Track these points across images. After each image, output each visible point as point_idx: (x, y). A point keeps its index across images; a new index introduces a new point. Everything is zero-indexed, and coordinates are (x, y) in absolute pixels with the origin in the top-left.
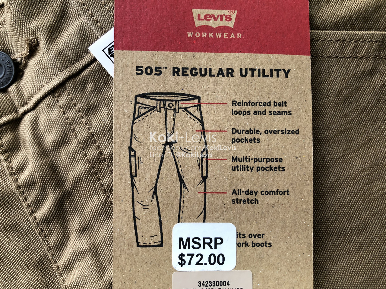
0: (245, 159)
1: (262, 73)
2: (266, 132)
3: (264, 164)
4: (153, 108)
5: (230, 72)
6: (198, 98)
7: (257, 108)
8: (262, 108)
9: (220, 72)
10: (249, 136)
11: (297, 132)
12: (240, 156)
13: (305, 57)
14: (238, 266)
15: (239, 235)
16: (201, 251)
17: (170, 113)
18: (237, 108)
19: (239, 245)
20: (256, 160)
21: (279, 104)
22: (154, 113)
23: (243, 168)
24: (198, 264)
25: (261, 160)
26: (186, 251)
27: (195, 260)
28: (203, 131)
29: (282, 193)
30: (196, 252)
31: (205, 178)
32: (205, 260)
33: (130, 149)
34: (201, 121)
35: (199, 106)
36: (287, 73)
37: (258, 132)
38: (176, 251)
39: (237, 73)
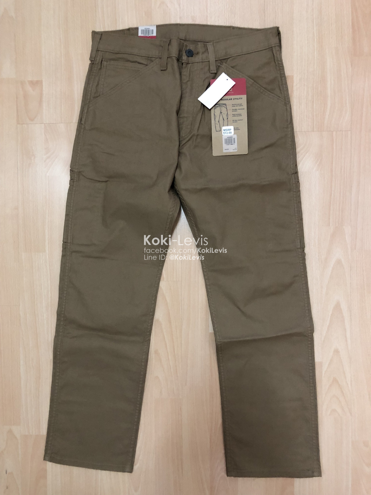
0: (235, 114)
1: (237, 99)
2: (239, 109)
3: (238, 115)
4: (218, 107)
5: (231, 99)
6: (226, 104)
7: (237, 105)
8: (238, 105)
9: (230, 99)
10: (235, 110)
11: (244, 109)
12: (234, 114)
13: (245, 95)
14: (234, 134)
15: (234, 128)
16: (227, 131)
17: (221, 107)
18: (233, 105)
19: (234, 130)
20: (237, 115)
21: (241, 104)
22: (218, 108)
23: (234, 116)
24: (227, 134)
25: (238, 114)
26: (225, 132)
27: (226, 133)
28: (227, 110)
29: (241, 120)
30: (226, 132)
31: (227, 119)
32: (228, 133)
33: (214, 114)
34: (227, 108)
35: (226, 106)
36: (242, 99)
37: (237, 109)
38: (223, 132)
39: (233, 99)
